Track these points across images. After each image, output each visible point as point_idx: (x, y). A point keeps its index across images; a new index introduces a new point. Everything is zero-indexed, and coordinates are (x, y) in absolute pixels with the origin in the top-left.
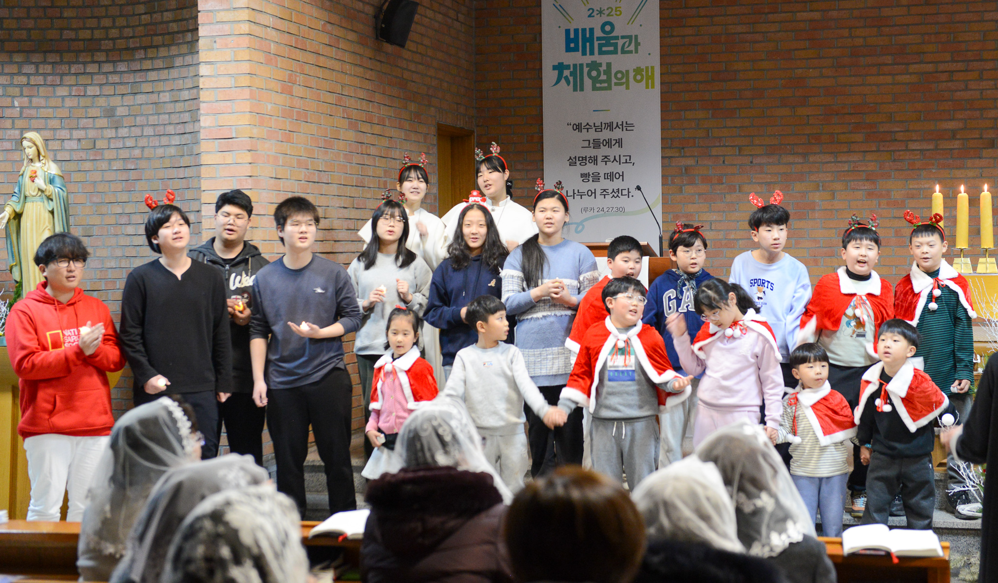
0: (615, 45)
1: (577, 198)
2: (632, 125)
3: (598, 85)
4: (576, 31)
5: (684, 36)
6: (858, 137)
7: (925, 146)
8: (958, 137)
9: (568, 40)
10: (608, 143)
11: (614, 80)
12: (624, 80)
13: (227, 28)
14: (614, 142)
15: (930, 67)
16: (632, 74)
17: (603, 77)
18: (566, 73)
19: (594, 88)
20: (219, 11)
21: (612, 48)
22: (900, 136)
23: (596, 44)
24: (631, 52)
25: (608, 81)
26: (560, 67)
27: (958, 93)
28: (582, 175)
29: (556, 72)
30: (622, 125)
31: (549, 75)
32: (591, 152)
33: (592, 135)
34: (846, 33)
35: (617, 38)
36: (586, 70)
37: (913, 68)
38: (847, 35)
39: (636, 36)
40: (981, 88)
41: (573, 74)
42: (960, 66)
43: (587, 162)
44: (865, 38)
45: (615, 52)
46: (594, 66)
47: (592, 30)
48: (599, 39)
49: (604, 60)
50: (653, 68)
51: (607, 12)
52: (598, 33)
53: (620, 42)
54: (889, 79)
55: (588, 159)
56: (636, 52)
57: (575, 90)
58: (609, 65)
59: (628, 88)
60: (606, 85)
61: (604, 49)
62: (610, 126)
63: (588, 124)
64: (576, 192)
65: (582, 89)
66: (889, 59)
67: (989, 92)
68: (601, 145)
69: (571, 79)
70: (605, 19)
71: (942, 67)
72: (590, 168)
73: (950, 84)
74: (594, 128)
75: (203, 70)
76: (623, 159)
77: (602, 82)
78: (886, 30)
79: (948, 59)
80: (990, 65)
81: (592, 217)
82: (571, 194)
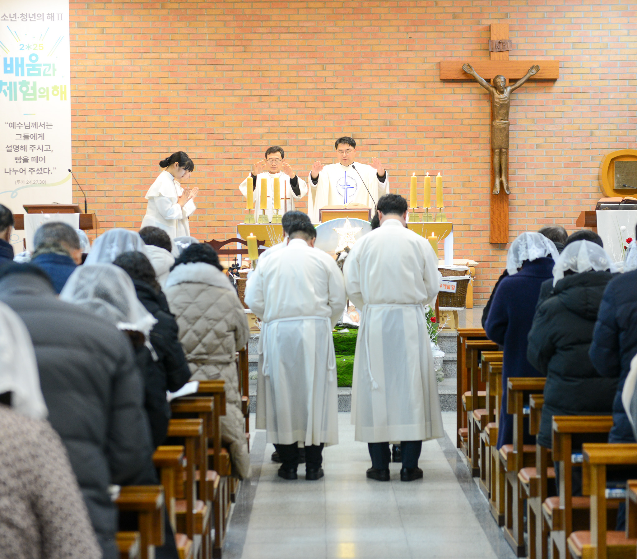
0: (39, 70)
1: (13, 174)
2: (51, 125)
3: (27, 97)
4: (11, 59)
5: (86, 66)
6: (202, 136)
7: (244, 143)
8: (265, 138)
9: (6, 65)
10: (34, 136)
11: (38, 94)
12: (45, 94)
14: (38, 136)
15: (247, 93)
16: (50, 90)
17: (31, 91)
18: (4, 87)
19: (24, 99)
21: (37, 72)
22: (229, 136)
23: (26, 68)
24: (49, 75)
25: (34, 94)
27: (265, 110)
28: (16, 158)
30: (44, 124)
32: (22, 143)
33: (23, 131)
34: (194, 68)
35: (40, 65)
36: (18, 86)
37: (237, 93)
38: (195, 69)
39: (54, 65)
40: (279, 107)
41: (8, 88)
42: (266, 92)
43: (19, 149)
44: (206, 72)
45: (39, 74)
46: (24, 83)
47: (22, 59)
48: (27, 65)
49: (31, 80)
50: (65, 86)
51: (33, 47)
52: (27, 61)
53: (42, 68)
54: (221, 99)
55: (20, 147)
56: (54, 75)
57: (11, 99)
58: (35, 83)
59: (48, 99)
60: (32, 97)
61: (31, 72)
62: (35, 125)
63: (20, 123)
64: (12, 169)
65: (16, 99)
66: (221, 86)
67: (283, 110)
68: (29, 138)
69: (8, 92)
70: (32, 52)
71: (255, 93)
72: (21, 154)
73: (260, 104)
74: (24, 126)
76: (45, 148)
77: (30, 95)
78: (219, 67)
79: (259, 88)
80: (284, 93)
81: (23, 187)
82: (8, 170)
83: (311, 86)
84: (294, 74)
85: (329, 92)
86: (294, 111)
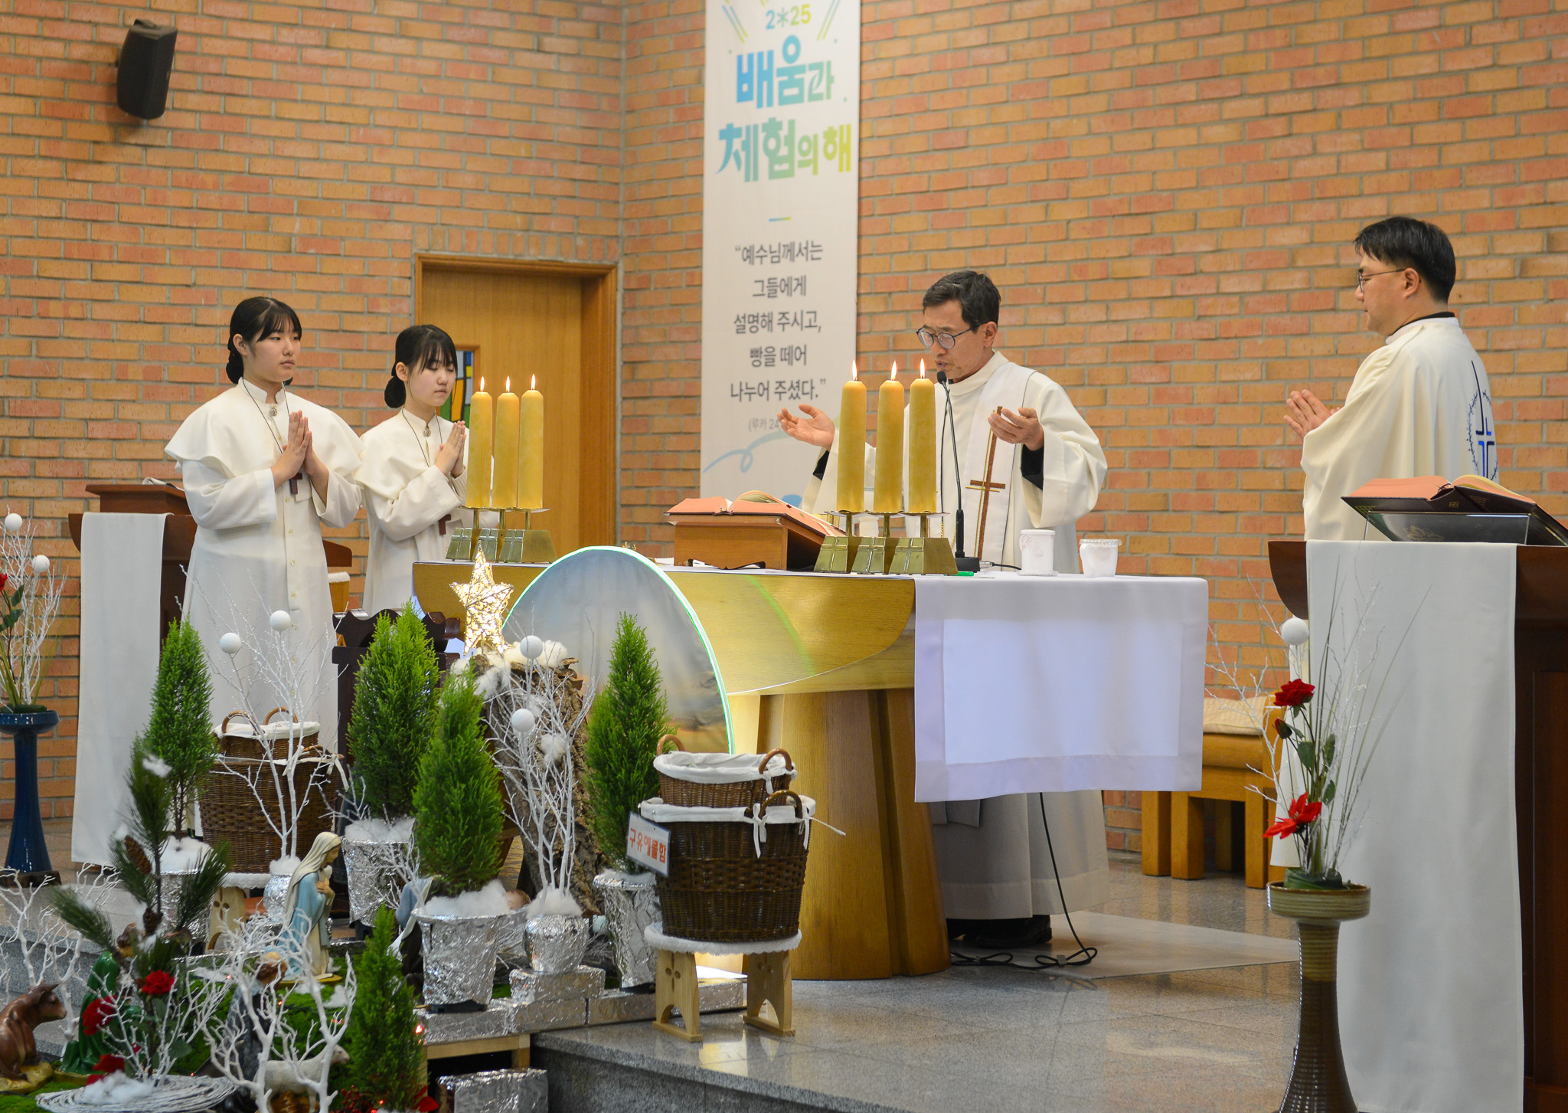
0: (800, 84)
1: (745, 398)
2: (817, 248)
3: (777, 168)
4: (750, 57)
5: (894, 59)
6: (1142, 266)
7: (1251, 285)
8: (1300, 263)
9: (743, 78)
10: (787, 286)
11: (798, 157)
12: (810, 156)
14: (795, 283)
15: (1254, 106)
16: (821, 141)
17: (784, 151)
18: (737, 144)
19: (773, 175)
21: (794, 91)
22: (1208, 264)
23: (776, 81)
24: (819, 97)
25: (789, 159)
26: (728, 133)
27: (1303, 164)
28: (755, 353)
29: (724, 143)
30: (806, 248)
31: (713, 148)
32: (763, 306)
33: (765, 270)
34: (1125, 36)
35: (801, 69)
36: (761, 136)
37: (1232, 108)
38: (1129, 41)
39: (829, 63)
40: (1339, 149)
41: (745, 146)
42: (1304, 101)
43: (759, 326)
44: (1156, 46)
45: (797, 99)
46: (772, 127)
47: (771, 54)
48: (781, 72)
49: (782, 113)
50: (849, 127)
51: (790, 17)
52: (779, 62)
53: (808, 76)
54: (1190, 136)
55: (760, 319)
56: (829, 97)
57: (747, 179)
58: (792, 123)
59: (815, 172)
60: (785, 166)
61: (788, 92)
62: (791, 251)
63: (762, 248)
64: (744, 387)
65: (756, 178)
66: (1189, 91)
67: (1352, 159)
68: (778, 289)
69: (743, 155)
70: (787, 31)
71: (1277, 104)
72: (762, 339)
73: (1288, 142)
74: (770, 255)
76: (806, 323)
77: (782, 160)
78: (1189, 26)
79: (1286, 86)
80: (1353, 97)
81: (763, 440)
82: (736, 391)
83: (1427, 64)
84: (1380, 24)
85: (1482, 82)
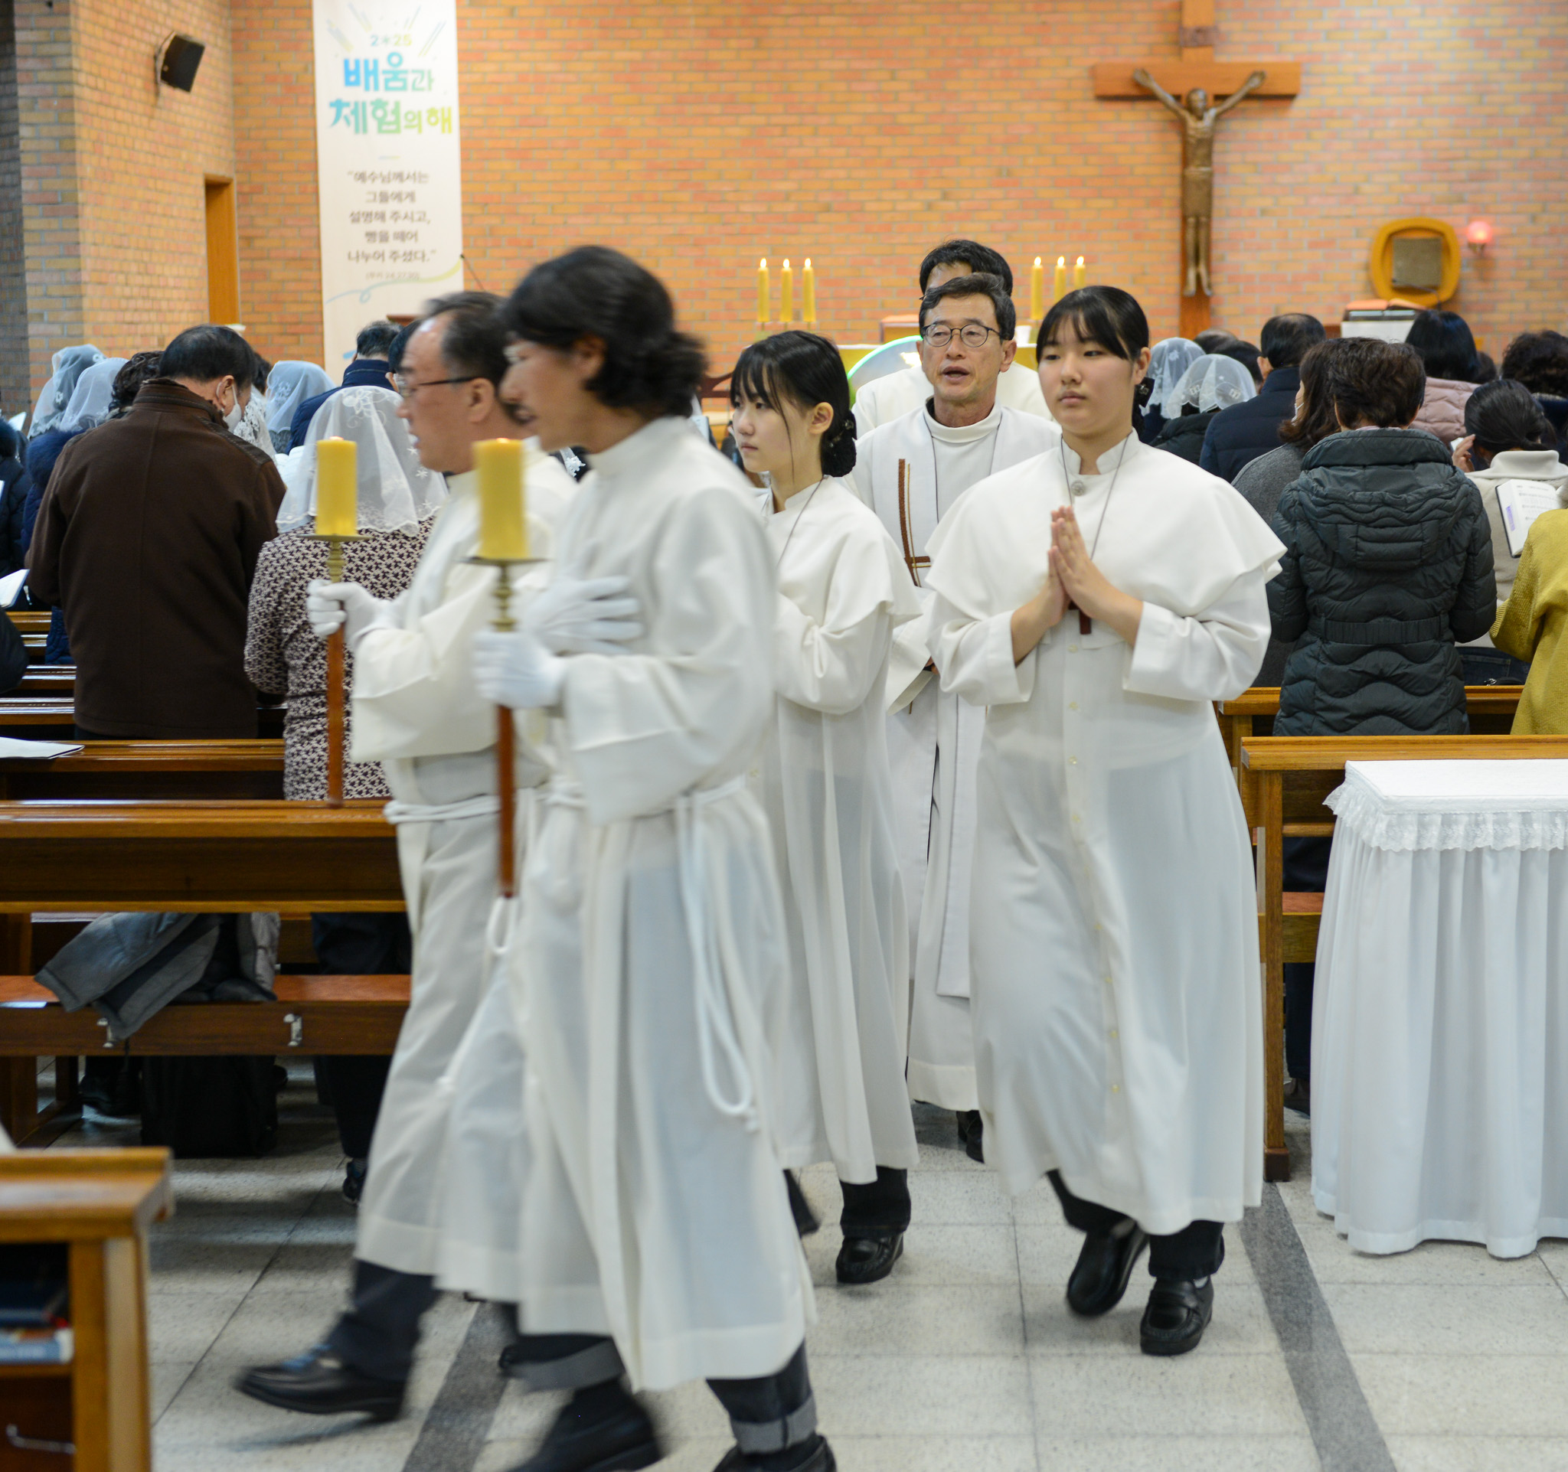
0: (405, 81)
1: (362, 261)
2: (425, 176)
3: (384, 127)
4: (357, 62)
5: (485, 73)
6: (684, 197)
7: (757, 208)
8: (793, 199)
9: (348, 73)
10: (398, 196)
11: (403, 123)
12: (415, 122)
13: (49, 89)
14: (404, 196)
15: (762, 120)
16: (424, 116)
17: (390, 118)
18: (346, 111)
19: (380, 131)
20: (40, 70)
21: (399, 84)
22: (730, 197)
23: (381, 78)
24: (422, 89)
25: (397, 122)
26: (338, 105)
27: (792, 150)
28: (367, 234)
29: (334, 110)
30: (414, 176)
31: (324, 114)
32: (377, 207)
33: (378, 187)
34: (669, 76)
35: (406, 72)
36: (369, 109)
37: (743, 120)
38: (671, 80)
39: (429, 72)
40: (816, 145)
41: (355, 112)
42: (794, 119)
43: (373, 219)
44: (690, 83)
45: (404, 88)
46: (379, 104)
47: (376, 62)
48: (385, 72)
49: (391, 97)
50: (449, 109)
51: (393, 41)
52: (383, 65)
53: (411, 78)
54: (717, 131)
55: (374, 215)
56: (430, 88)
57: (357, 131)
58: (397, 104)
59: (420, 131)
60: (393, 127)
61: (392, 84)
62: (400, 176)
63: (373, 174)
64: (360, 253)
65: (365, 130)
66: (717, 109)
67: (824, 150)
68: (390, 198)
69: (352, 119)
70: (391, 48)
71: (775, 120)
72: (376, 226)
73: (784, 139)
74: (380, 178)
75: (24, 131)
76: (416, 217)
77: (389, 123)
78: (714, 76)
79: (782, 111)
80: (825, 120)
81: (380, 285)
82: (354, 255)
84: (842, 86)
85: (903, 119)
86: (842, 151)
